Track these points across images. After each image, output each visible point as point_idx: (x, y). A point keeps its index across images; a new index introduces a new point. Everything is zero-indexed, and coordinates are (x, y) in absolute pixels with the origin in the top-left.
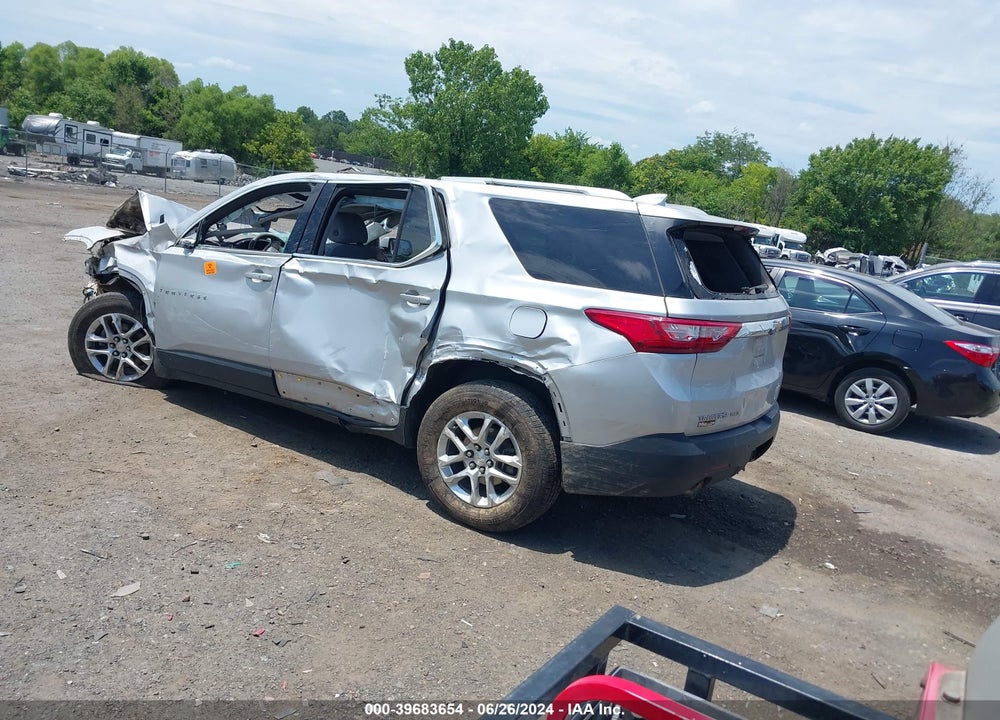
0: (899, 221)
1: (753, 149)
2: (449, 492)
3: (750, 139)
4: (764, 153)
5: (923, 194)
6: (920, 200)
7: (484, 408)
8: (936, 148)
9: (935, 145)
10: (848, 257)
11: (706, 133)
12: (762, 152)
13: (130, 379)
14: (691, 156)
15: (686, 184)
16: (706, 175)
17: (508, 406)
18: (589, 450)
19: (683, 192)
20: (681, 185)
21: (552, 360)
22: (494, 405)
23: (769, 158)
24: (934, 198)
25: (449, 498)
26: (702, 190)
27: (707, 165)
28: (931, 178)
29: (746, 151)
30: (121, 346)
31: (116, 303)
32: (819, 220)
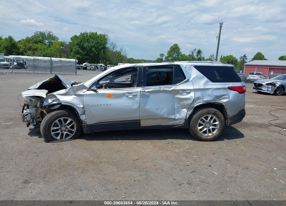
0: (98, 54)
1: (53, 36)
2: (201, 135)
3: (51, 33)
4: (57, 37)
5: (101, 47)
6: (101, 49)
7: (210, 114)
8: (102, 35)
9: (102, 34)
10: (89, 65)
11: (37, 32)
12: (56, 37)
13: (68, 138)
14: (35, 39)
15: (37, 48)
16: (42, 45)
17: (216, 112)
18: (233, 116)
19: (36, 51)
20: (36, 48)
21: (224, 99)
22: (213, 112)
23: (58, 39)
24: (104, 48)
25: (202, 136)
26: (43, 50)
27: (41, 42)
28: (103, 42)
29: (51, 37)
30: (63, 128)
31: (63, 114)
32: (78, 56)
